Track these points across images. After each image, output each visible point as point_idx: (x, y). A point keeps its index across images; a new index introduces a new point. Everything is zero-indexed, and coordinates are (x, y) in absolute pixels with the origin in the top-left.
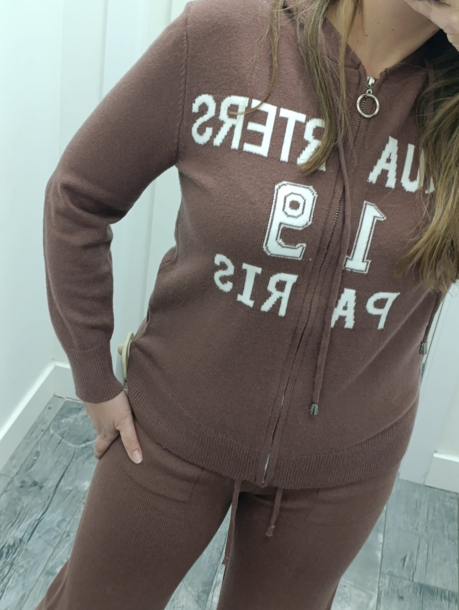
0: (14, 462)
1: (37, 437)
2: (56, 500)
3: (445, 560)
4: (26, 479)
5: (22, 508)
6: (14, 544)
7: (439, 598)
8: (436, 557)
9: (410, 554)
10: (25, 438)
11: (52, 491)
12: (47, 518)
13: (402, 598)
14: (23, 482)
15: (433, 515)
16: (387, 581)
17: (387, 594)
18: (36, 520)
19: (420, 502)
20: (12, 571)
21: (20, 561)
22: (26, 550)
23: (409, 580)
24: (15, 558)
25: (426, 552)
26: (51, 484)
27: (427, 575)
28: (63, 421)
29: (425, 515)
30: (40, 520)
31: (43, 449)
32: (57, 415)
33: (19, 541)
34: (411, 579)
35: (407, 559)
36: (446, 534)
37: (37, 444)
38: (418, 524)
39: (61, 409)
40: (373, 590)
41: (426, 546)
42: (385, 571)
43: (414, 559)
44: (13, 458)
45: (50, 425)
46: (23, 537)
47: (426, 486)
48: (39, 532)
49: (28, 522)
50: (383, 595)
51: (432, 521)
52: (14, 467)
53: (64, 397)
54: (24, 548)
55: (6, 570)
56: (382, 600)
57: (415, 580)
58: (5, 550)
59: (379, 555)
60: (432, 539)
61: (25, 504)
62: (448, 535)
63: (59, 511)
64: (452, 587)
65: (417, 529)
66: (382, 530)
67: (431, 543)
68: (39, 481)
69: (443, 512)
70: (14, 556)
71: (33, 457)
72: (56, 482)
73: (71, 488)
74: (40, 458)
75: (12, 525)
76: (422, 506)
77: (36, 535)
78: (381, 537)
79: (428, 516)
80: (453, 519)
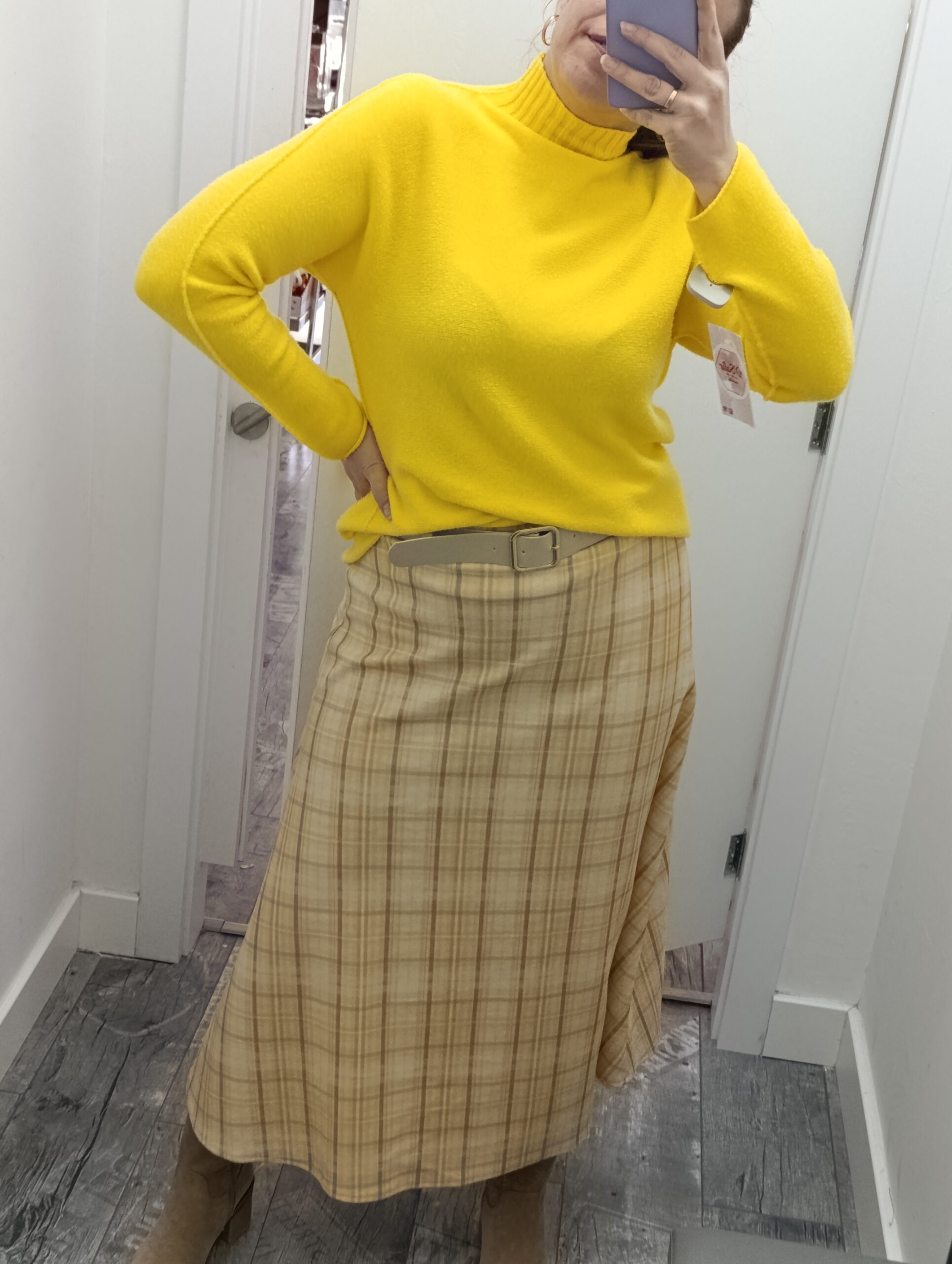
0: (22, 1068)
1: (57, 1024)
2: (107, 1125)
3: (812, 1177)
4: (49, 1095)
5: (47, 1144)
6: (42, 1205)
7: (809, 1237)
8: (795, 1172)
9: (751, 1171)
10: (35, 1027)
11: (98, 1112)
12: (96, 1157)
14: (43, 1100)
15: (783, 1105)
16: (716, 1217)
18: (78, 1162)
19: (757, 1085)
20: (45, 1250)
21: (59, 1232)
22: (65, 1213)
23: (754, 1212)
24: (46, 1229)
25: (778, 1165)
26: (94, 1100)
27: (784, 1203)
28: (101, 994)
29: (770, 1105)
30: (83, 1162)
31: (72, 1043)
32: (88, 984)
33: (49, 1199)
34: (758, 1210)
35: (747, 1179)
36: (810, 1133)
37: (59, 1034)
38: (759, 1121)
39: (94, 973)
41: (777, 1156)
42: (711, 1200)
43: (759, 1177)
44: (18, 1061)
45: (78, 1002)
46: (56, 1191)
47: (764, 1057)
48: (83, 1181)
49: (63, 1166)
51: (783, 1113)
52: (23, 1076)
53: (97, 950)
54: (62, 1209)
55: (34, 1249)
57: (763, 1211)
58: (27, 1216)
59: (698, 1176)
60: (786, 1144)
61: (52, 1137)
62: (813, 1134)
63: (116, 1145)
64: (830, 1217)
65: (759, 1129)
66: (698, 1134)
67: (785, 1150)
68: (71, 1097)
69: (799, 1098)
70: (46, 1224)
71: (55, 1057)
72: (103, 1096)
73: (132, 1105)
74: (68, 1058)
75: (34, 1174)
76: (762, 1091)
77: (79, 1187)
78: (696, 1146)
79: (774, 1107)
80: (819, 1110)
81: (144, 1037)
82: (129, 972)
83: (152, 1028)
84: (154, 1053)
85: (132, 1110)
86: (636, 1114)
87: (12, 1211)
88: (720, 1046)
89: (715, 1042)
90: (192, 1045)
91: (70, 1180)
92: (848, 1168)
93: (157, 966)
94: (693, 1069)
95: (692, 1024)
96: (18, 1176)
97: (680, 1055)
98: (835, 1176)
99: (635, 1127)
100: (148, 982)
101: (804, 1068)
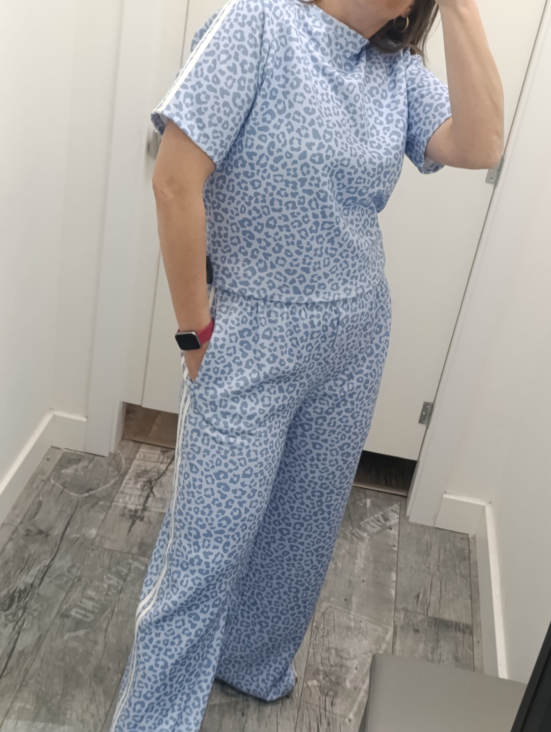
0: (17, 512)
1: (37, 487)
2: (64, 546)
3: (458, 597)
4: (32, 528)
5: (30, 555)
6: (25, 589)
7: (453, 630)
8: (449, 593)
9: (424, 591)
10: (26, 488)
11: (59, 538)
12: (57, 564)
13: (417, 631)
14: (28, 530)
15: (445, 556)
16: (402, 616)
17: (402, 628)
19: (430, 543)
20: (26, 615)
21: (33, 605)
22: (38, 594)
23: (424, 614)
24: (27, 602)
25: (439, 589)
26: (57, 532)
27: (441, 610)
28: (63, 471)
29: (437, 555)
30: (49, 566)
31: (45, 499)
32: (56, 465)
33: (30, 586)
34: (426, 613)
35: (421, 596)
36: (458, 571)
37: (38, 494)
38: (430, 564)
39: (60, 460)
40: (389, 624)
41: (439, 583)
42: (400, 606)
43: (428, 595)
44: (15, 508)
45: (50, 475)
46: (33, 582)
47: (436, 528)
48: (49, 577)
49: (38, 568)
50: (398, 629)
51: (444, 560)
52: (17, 516)
53: (62, 447)
54: (36, 592)
55: (20, 613)
56: (398, 633)
57: (429, 614)
58: (17, 595)
59: (393, 592)
60: (444, 577)
61: (32, 552)
62: (460, 573)
63: (68, 557)
64: (466, 620)
65: (429, 568)
66: (395, 569)
67: (443, 581)
68: (44, 530)
69: (454, 552)
70: (27, 600)
71: (36, 507)
72: (62, 530)
73: (78, 536)
74: (43, 508)
75: (21, 571)
76: (433, 547)
77: (46, 580)
78: (394, 576)
79: (439, 556)
80: (464, 559)
81: (86, 497)
82: (80, 460)
83: (91, 493)
84: (92, 507)
85: (78, 538)
86: (361, 556)
87: (9, 591)
88: (411, 520)
89: (408, 518)
90: (114, 504)
91: (41, 576)
92: (478, 592)
93: (96, 458)
94: (394, 532)
95: (396, 507)
96: (12, 573)
97: (388, 524)
98: (471, 597)
99: (360, 562)
100: (90, 467)
101: (458, 535)
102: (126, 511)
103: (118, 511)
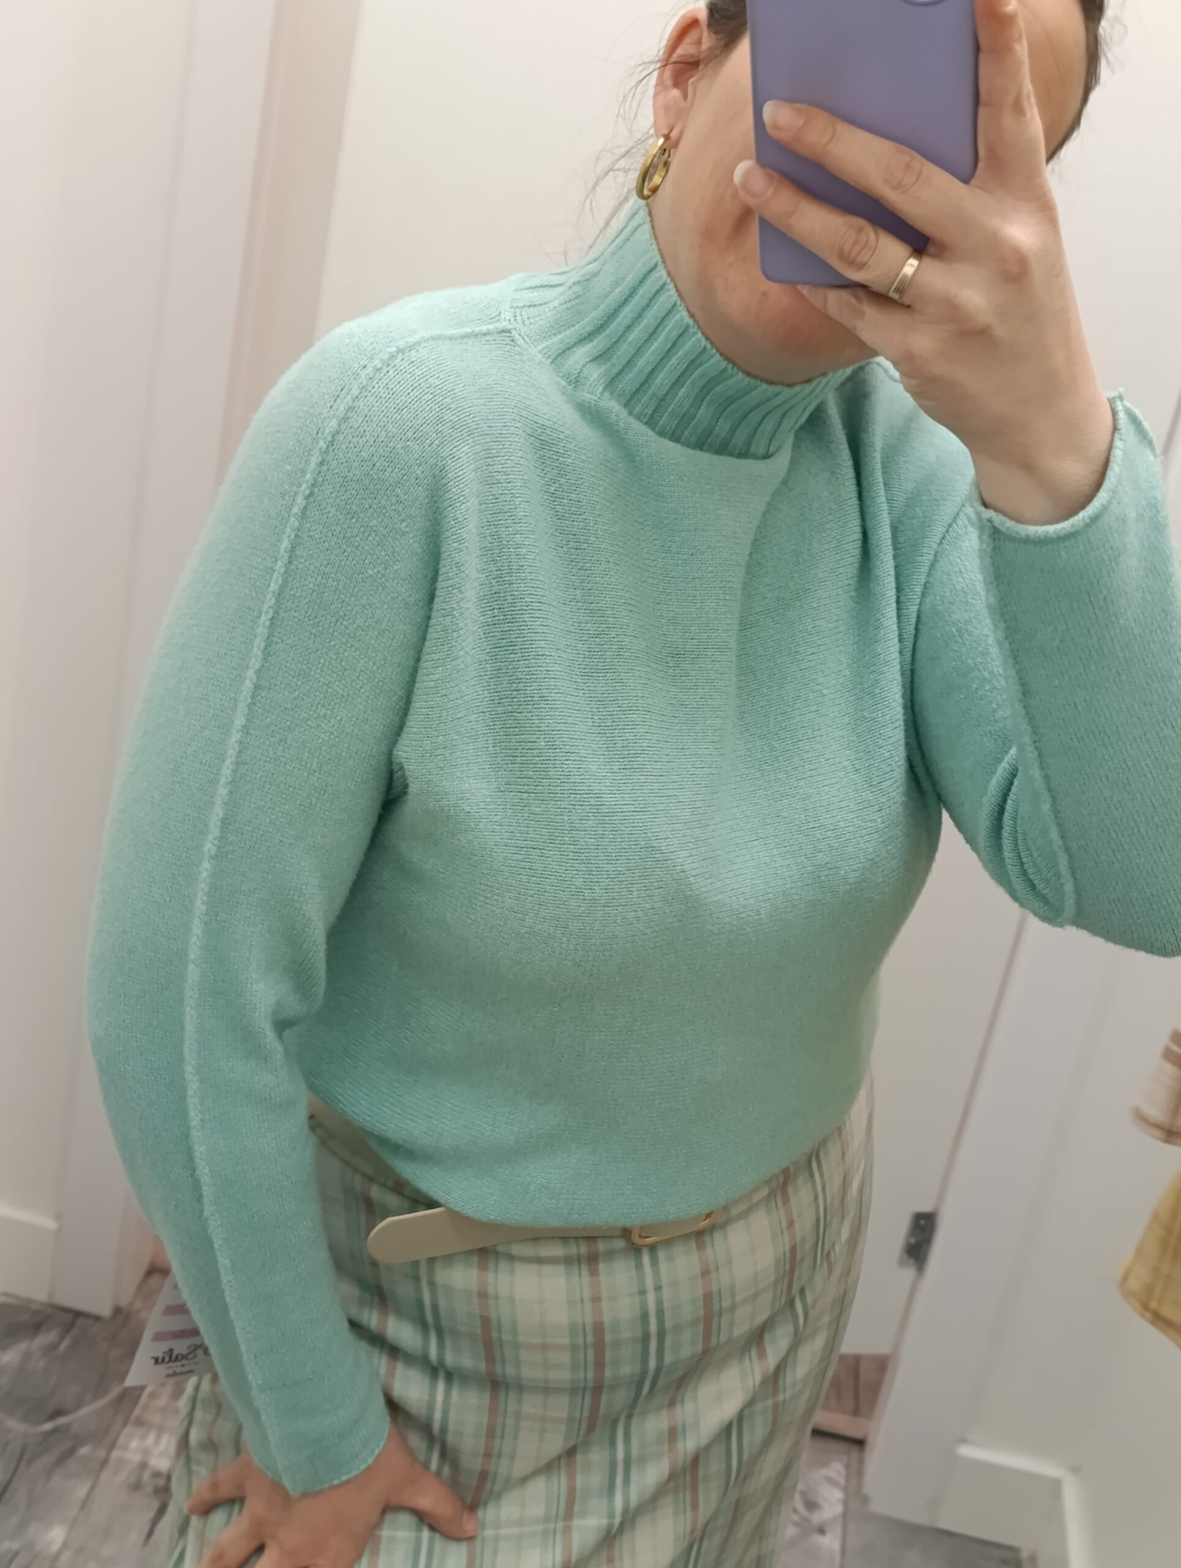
81: (47, 1434)
82: (38, 1327)
83: (60, 1420)
84: (60, 1462)
88: (873, 1506)
89: (867, 1499)
90: (115, 1454)
93: (81, 1321)
94: (830, 1542)
95: (836, 1469)
97: (817, 1518)
100: (62, 1346)
101: (993, 1551)
102: (146, 1476)
103: (123, 1476)
